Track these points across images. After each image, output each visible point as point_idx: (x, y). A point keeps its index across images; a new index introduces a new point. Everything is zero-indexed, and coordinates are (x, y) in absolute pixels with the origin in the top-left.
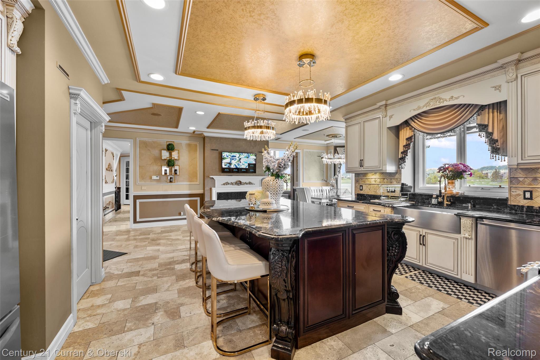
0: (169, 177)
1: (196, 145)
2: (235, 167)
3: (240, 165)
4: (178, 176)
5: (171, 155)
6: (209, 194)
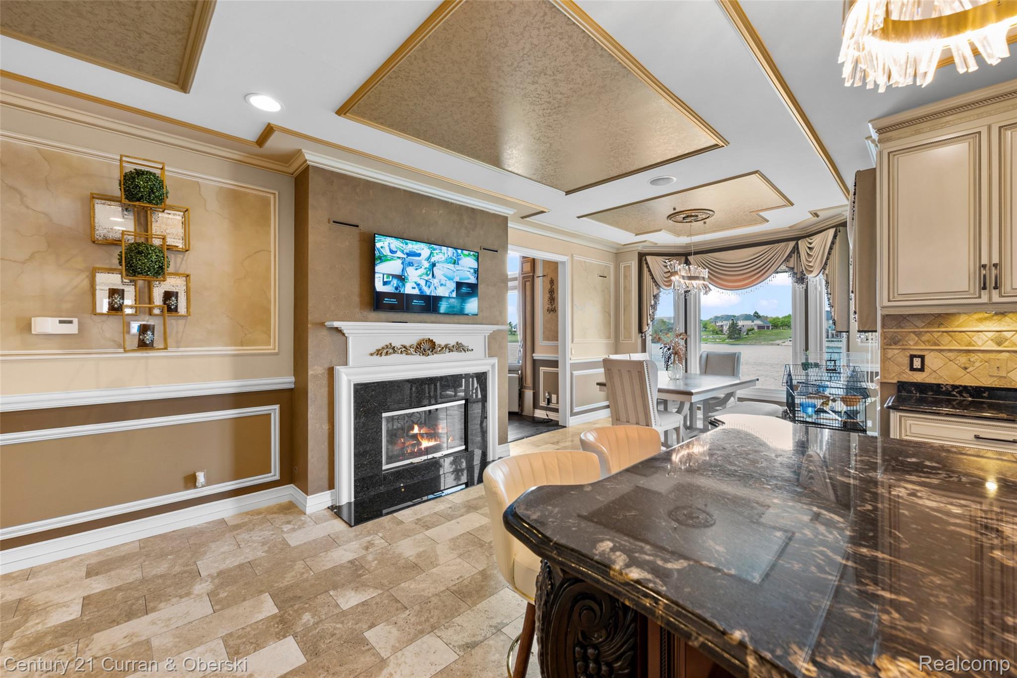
0: (135, 327)
1: (265, 203)
2: (416, 292)
3: (432, 287)
4: (181, 322)
5: (143, 222)
6: (325, 391)
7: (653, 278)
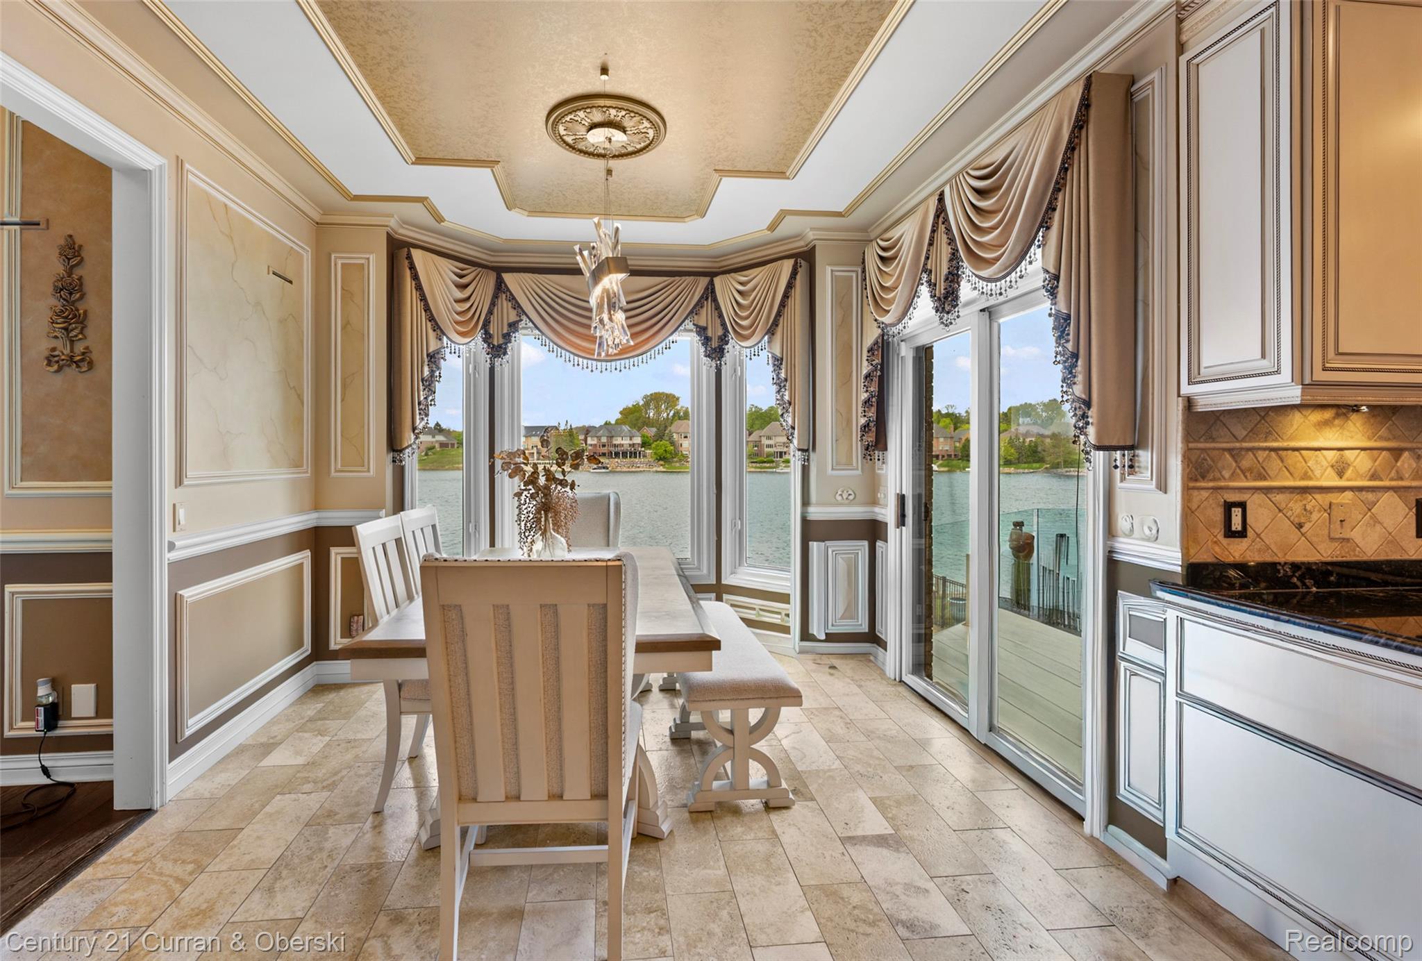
7: (427, 309)
